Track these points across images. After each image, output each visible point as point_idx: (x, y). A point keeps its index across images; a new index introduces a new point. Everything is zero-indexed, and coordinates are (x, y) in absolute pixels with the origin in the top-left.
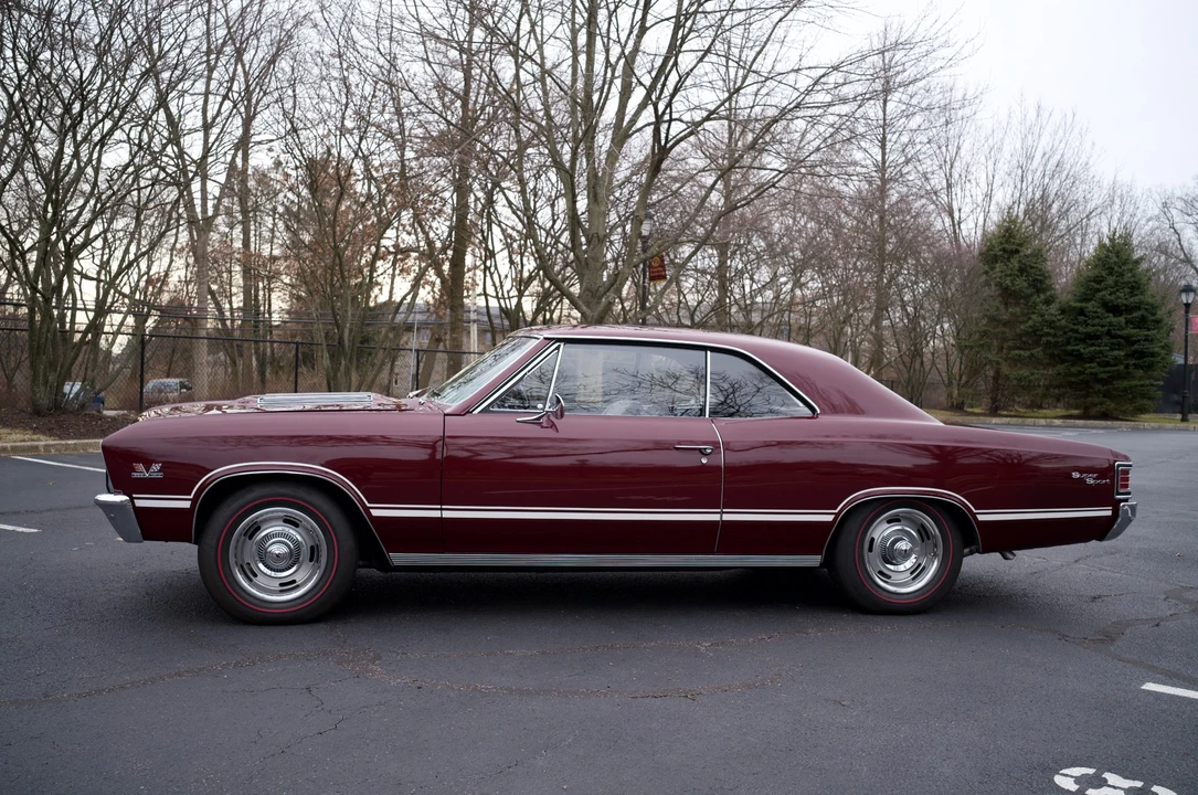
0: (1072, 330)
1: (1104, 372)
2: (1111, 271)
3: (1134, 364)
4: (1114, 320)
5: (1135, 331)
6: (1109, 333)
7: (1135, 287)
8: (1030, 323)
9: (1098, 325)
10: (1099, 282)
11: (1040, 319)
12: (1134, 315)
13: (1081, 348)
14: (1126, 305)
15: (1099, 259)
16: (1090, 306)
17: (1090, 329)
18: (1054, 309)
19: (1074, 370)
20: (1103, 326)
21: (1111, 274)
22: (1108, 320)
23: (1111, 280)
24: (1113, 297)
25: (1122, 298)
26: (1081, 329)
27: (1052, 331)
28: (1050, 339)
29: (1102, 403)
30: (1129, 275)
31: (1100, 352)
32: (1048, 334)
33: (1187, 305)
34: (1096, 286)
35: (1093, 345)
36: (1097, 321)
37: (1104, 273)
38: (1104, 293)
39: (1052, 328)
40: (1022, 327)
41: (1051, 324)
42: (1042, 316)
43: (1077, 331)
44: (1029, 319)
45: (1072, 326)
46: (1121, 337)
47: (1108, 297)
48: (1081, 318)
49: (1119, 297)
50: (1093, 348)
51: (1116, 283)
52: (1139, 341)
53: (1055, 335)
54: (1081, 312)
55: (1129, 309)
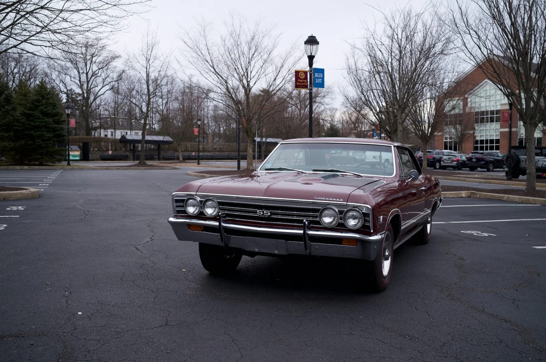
0: (27, 124)
1: (44, 144)
2: (43, 97)
3: (56, 140)
4: (48, 120)
5: (56, 125)
6: (45, 126)
7: (54, 106)
8: (7, 120)
9: (40, 122)
10: (39, 102)
11: (11, 118)
12: (55, 118)
13: (32, 132)
14: (51, 113)
15: (38, 91)
16: (36, 113)
17: (37, 124)
18: (18, 113)
19: (30, 143)
20: (43, 123)
21: (42, 99)
22: (45, 120)
23: (44, 102)
24: (46, 110)
25: (50, 110)
26: (32, 124)
27: (18, 124)
28: (17, 128)
29: (42, 158)
30: (52, 100)
31: (42, 135)
32: (16, 125)
33: (68, 114)
34: (37, 104)
35: (38, 131)
36: (40, 120)
37: (40, 98)
38: (42, 107)
39: (18, 123)
40: (3, 121)
41: (18, 121)
42: (13, 116)
43: (30, 125)
44: (5, 117)
45: (27, 122)
46: (50, 128)
47: (44, 109)
48: (31, 118)
49: (48, 110)
50: (39, 133)
51: (46, 103)
52: (58, 130)
53: (19, 126)
54: (31, 115)
55: (53, 115)
